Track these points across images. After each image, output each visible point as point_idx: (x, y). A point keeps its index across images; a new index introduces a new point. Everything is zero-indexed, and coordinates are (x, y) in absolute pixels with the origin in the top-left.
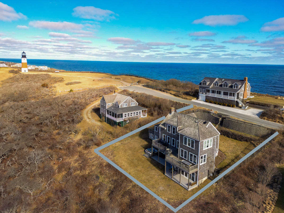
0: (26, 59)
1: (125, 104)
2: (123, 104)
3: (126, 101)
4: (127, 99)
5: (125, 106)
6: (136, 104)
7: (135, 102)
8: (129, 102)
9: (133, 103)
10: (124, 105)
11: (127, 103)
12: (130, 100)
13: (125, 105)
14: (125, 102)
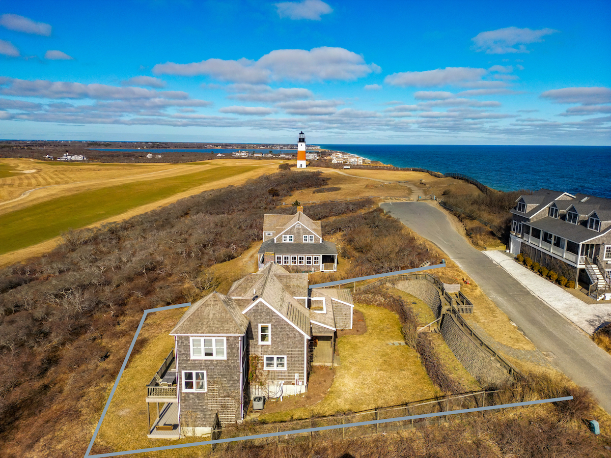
0: (304, 144)
1: (288, 236)
2: (283, 236)
3: (291, 229)
4: (294, 226)
5: (288, 241)
6: (316, 239)
7: (315, 235)
8: (299, 233)
9: (308, 237)
10: (286, 237)
11: (293, 236)
12: (301, 230)
13: (288, 238)
14: (287, 233)
